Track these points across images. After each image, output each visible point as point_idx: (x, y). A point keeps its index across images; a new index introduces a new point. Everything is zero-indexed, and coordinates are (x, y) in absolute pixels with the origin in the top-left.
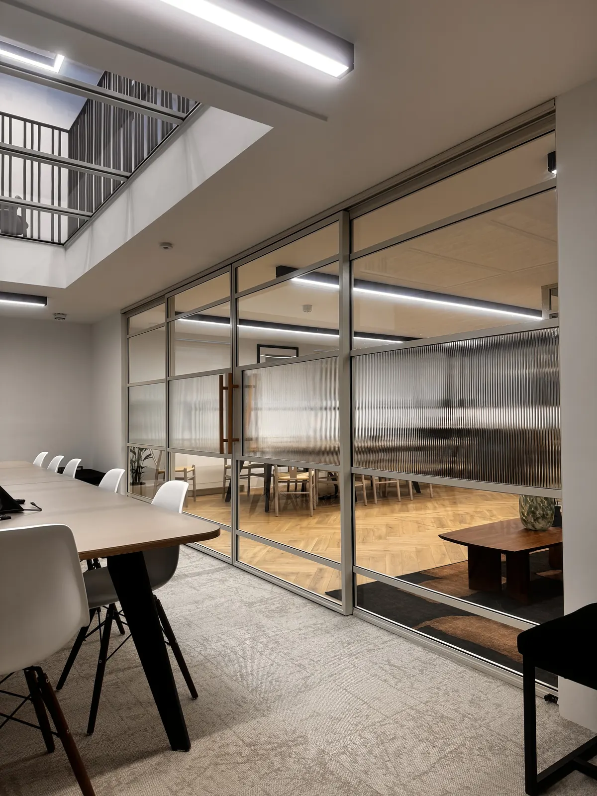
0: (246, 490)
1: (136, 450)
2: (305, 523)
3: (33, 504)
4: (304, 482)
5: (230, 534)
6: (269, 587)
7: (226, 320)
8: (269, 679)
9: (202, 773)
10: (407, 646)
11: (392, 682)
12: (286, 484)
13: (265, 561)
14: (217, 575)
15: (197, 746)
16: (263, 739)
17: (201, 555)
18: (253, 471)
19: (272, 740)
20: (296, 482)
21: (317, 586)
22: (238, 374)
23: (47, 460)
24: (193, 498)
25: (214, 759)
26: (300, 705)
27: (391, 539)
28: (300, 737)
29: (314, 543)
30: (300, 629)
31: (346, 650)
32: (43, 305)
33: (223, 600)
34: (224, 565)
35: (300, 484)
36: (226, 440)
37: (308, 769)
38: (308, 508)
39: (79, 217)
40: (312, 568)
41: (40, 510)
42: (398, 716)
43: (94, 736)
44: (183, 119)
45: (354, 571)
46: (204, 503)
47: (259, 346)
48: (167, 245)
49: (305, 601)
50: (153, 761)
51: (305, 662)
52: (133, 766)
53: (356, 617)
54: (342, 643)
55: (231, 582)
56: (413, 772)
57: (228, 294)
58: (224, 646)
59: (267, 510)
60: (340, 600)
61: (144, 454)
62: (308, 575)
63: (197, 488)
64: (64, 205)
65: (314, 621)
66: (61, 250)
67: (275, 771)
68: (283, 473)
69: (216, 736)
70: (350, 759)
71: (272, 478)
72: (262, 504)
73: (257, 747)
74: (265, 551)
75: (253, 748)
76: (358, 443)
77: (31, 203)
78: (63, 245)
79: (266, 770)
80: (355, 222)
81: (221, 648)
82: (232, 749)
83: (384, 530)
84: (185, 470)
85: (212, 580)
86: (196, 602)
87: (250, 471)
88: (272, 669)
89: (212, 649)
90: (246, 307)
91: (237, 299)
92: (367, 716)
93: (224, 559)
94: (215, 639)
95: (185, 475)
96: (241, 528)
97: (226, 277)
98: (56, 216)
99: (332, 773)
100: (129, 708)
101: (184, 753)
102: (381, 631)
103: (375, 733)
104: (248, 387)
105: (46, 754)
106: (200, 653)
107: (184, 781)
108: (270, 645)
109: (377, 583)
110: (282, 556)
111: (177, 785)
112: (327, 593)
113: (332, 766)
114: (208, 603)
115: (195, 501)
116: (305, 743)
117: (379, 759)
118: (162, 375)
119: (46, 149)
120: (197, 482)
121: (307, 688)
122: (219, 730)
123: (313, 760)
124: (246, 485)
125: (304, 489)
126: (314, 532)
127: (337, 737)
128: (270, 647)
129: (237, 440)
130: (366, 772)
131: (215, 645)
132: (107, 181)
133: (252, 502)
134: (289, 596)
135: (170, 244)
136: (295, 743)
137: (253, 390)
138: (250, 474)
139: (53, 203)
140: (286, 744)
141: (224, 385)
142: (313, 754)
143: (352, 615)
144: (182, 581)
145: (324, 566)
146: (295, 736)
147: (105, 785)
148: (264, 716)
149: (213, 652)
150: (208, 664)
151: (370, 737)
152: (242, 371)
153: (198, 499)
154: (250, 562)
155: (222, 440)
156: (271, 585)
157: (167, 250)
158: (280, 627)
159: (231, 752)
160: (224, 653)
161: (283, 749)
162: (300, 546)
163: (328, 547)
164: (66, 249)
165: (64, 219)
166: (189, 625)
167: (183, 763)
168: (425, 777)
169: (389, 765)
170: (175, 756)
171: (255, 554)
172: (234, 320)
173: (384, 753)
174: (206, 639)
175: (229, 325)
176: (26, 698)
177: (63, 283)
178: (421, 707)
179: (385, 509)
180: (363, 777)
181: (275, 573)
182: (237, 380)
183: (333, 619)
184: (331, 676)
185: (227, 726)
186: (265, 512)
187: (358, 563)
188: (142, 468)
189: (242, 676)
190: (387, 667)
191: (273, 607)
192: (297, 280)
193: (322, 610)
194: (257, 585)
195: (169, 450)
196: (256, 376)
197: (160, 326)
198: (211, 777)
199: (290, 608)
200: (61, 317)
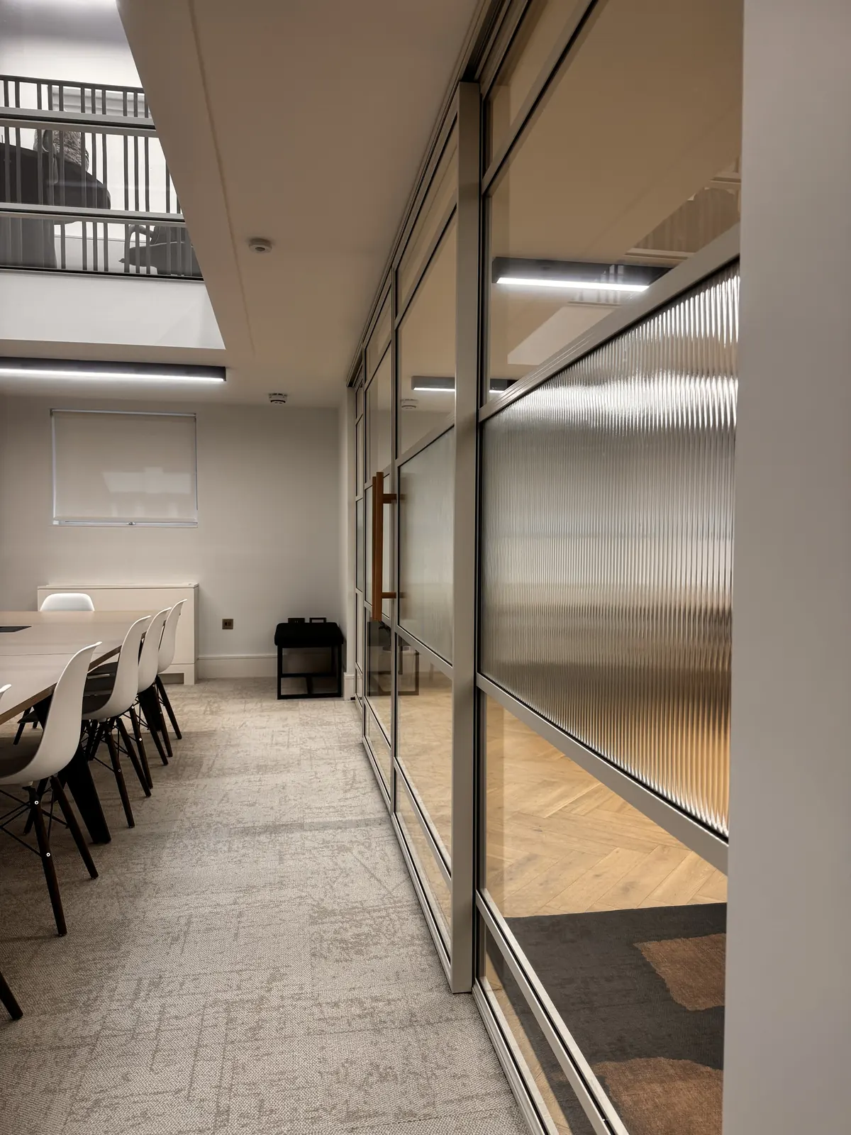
6: (396, 880)
22: (396, 473)
32: (219, 380)
34: (382, 814)
45: (477, 904)
48: (261, 244)
53: (474, 1000)
91: (397, 332)
93: (388, 803)
94: (170, 988)
104: (406, 498)
129: (396, 595)
134: (406, 911)
143: (470, 993)
152: (399, 469)
156: (403, 877)
174: (156, 983)
182: (396, 486)
183: (423, 995)
193: (428, 961)
194: (380, 873)
200: (274, 398)
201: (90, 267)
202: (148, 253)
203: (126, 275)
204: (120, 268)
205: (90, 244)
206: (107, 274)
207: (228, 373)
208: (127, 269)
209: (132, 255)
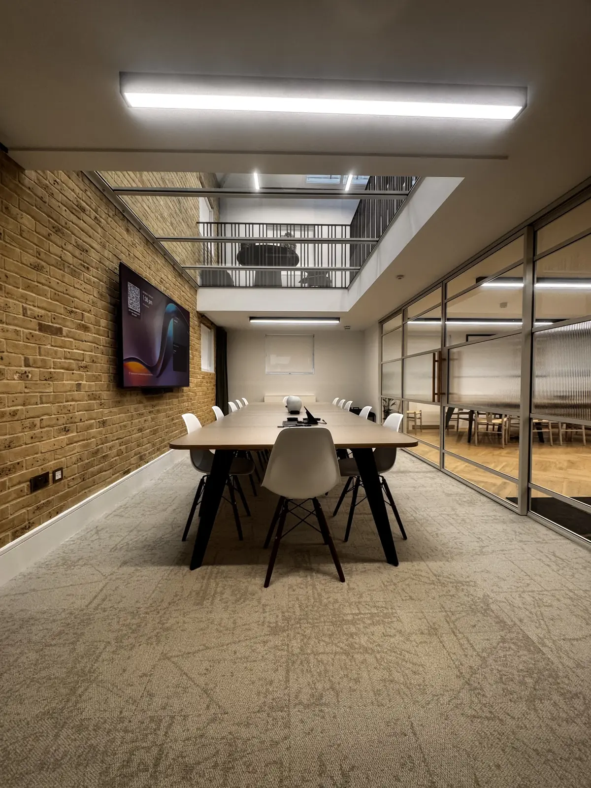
0: (456, 428)
1: (387, 400)
2: (497, 452)
3: (323, 420)
4: (500, 426)
5: (439, 451)
6: (464, 487)
7: (438, 319)
8: (455, 541)
9: (403, 581)
10: (573, 546)
11: (555, 567)
12: (486, 426)
13: (462, 471)
14: (428, 475)
15: (402, 565)
16: (445, 574)
17: (421, 462)
18: (461, 416)
19: (452, 577)
20: (494, 425)
21: (500, 493)
22: (445, 351)
23: (338, 401)
24: (420, 430)
25: (412, 575)
26: (475, 562)
27: (571, 471)
28: (472, 581)
29: (502, 466)
30: (482, 516)
31: (517, 537)
32: (338, 322)
33: (431, 489)
34: (435, 470)
35: (496, 427)
36: (437, 394)
37: (475, 603)
38: (500, 443)
39: (355, 271)
40: (499, 481)
41: (326, 423)
42: (557, 592)
43: (348, 543)
44: (407, 195)
45: (530, 486)
46: (428, 433)
47: (467, 336)
48: (400, 277)
49: (489, 500)
50: (377, 565)
51: (483, 537)
52: (365, 564)
53: (529, 517)
54: (515, 532)
55: (438, 480)
56: (564, 635)
57: (440, 301)
58: (427, 515)
59: (469, 441)
60: (517, 504)
61: (392, 402)
62: (494, 485)
63: (423, 424)
64: (348, 266)
65: (494, 513)
66: (346, 291)
67: (451, 596)
68: (482, 419)
69: (415, 563)
70: (508, 607)
71: (473, 422)
72: (465, 438)
73: (441, 578)
74: (464, 466)
75: (438, 578)
76: (537, 400)
77: (332, 268)
78: (347, 288)
79: (444, 593)
80: (539, 232)
81: (425, 515)
82: (423, 574)
83: (566, 464)
84: (415, 413)
85: (427, 477)
86: (415, 487)
87: (458, 416)
88: (458, 536)
89: (420, 515)
90: (451, 310)
91: (446, 304)
92: (528, 585)
93: (435, 466)
94: (423, 510)
95: (415, 416)
96: (446, 448)
97: (439, 291)
98: (344, 272)
99: (493, 611)
100: (368, 534)
101: (394, 567)
102: (551, 531)
103: (533, 597)
104: (453, 360)
105: (323, 544)
106: (412, 515)
107: (392, 581)
108: (459, 521)
109: (553, 498)
110: (476, 470)
111: (388, 582)
112: (507, 498)
113: (493, 607)
114: (421, 489)
115: (421, 431)
116: (475, 586)
117: (534, 615)
118: (400, 356)
119: (339, 236)
120: (423, 421)
121: (482, 553)
122: (418, 560)
123: (479, 598)
124: (456, 426)
125: (500, 429)
126: (501, 459)
127: (501, 590)
128: (459, 522)
129: (444, 394)
130: (521, 621)
131: (422, 513)
132: (368, 246)
133: (459, 436)
134: (478, 495)
135: (402, 276)
136: (468, 584)
137: (456, 362)
138: (458, 418)
139: (342, 266)
140: (461, 582)
141: (436, 359)
142: (480, 594)
143: (526, 515)
144: (408, 474)
145: (508, 481)
146: (468, 580)
147: (350, 568)
148: (448, 561)
149: (420, 516)
150: (416, 523)
151: (529, 599)
152: (449, 350)
153: (423, 431)
154: (453, 471)
155: (434, 394)
156: (465, 486)
157: (401, 280)
158: (467, 512)
159: (423, 575)
160: (427, 519)
161: (458, 584)
162: (491, 466)
163: (513, 469)
164: (348, 290)
165: (348, 273)
166: (408, 499)
167: (393, 572)
168: (575, 643)
169: (542, 622)
170: (389, 566)
171: (457, 466)
172: (444, 319)
173: (539, 613)
174: (417, 509)
175: (440, 323)
176: (311, 513)
177: (347, 308)
178: (581, 593)
179: (569, 449)
180: (518, 623)
181: (468, 479)
182: (445, 356)
183: (510, 516)
184: (502, 551)
185: (422, 560)
186: (468, 443)
187: (533, 482)
188: (390, 410)
189: (437, 534)
190: (553, 558)
191: (465, 500)
192: (486, 285)
193: (502, 508)
194: (455, 485)
195: (403, 399)
196: (459, 353)
197: (399, 327)
198: (408, 585)
199: (477, 502)
200: (347, 328)
201: (289, 286)
202: (308, 279)
203: (301, 287)
204: (299, 285)
205: (289, 277)
206: (294, 287)
207: (340, 319)
208: (302, 285)
209: (303, 281)
